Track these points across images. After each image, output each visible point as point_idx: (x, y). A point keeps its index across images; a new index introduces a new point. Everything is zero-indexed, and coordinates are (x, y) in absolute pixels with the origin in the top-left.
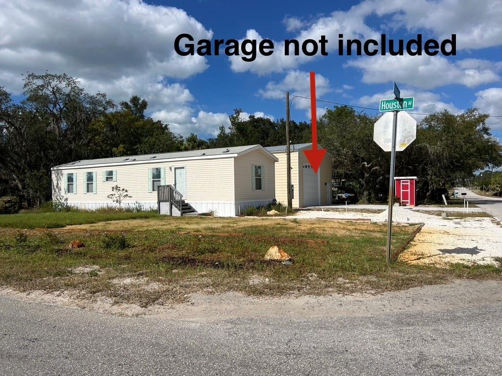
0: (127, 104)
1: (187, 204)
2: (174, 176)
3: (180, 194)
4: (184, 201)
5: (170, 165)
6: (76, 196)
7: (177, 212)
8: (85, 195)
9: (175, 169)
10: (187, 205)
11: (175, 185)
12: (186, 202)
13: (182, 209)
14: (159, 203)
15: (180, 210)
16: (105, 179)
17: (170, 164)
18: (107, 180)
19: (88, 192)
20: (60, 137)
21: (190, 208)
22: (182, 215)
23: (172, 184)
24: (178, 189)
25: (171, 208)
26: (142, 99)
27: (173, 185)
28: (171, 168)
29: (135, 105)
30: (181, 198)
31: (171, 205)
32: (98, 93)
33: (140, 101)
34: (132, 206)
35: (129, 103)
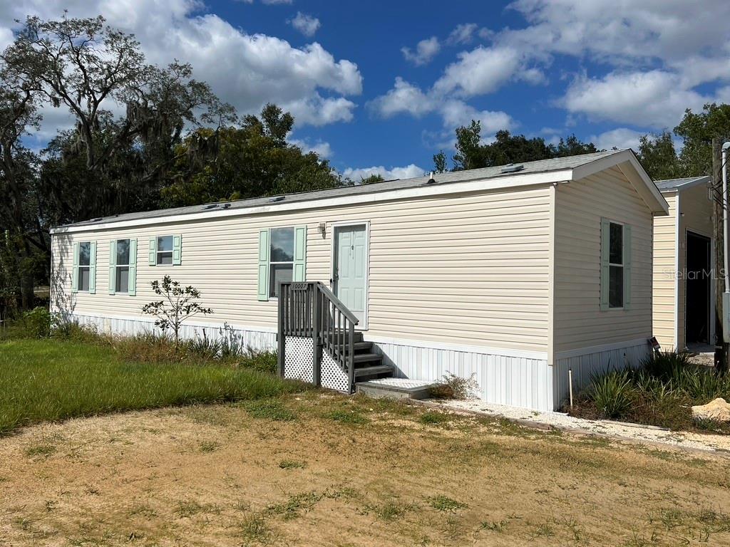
0: (256, 120)
1: (372, 344)
2: (331, 253)
3: (348, 315)
4: (359, 336)
5: (323, 220)
6: (94, 298)
7: (336, 377)
8: (112, 299)
9: (338, 230)
10: (370, 347)
11: (335, 281)
12: (367, 338)
13: (357, 365)
14: (282, 338)
15: (346, 369)
16: (154, 258)
17: (322, 217)
18: (160, 261)
19: (118, 289)
20: (92, 164)
21: (380, 359)
22: (353, 388)
23: (325, 278)
24: (342, 297)
25: (319, 359)
26: (284, 111)
27: (326, 283)
28: (323, 230)
29: (271, 122)
30: (352, 326)
31: (319, 348)
32: (174, 63)
33: (280, 116)
34: (214, 337)
35: (260, 119)
